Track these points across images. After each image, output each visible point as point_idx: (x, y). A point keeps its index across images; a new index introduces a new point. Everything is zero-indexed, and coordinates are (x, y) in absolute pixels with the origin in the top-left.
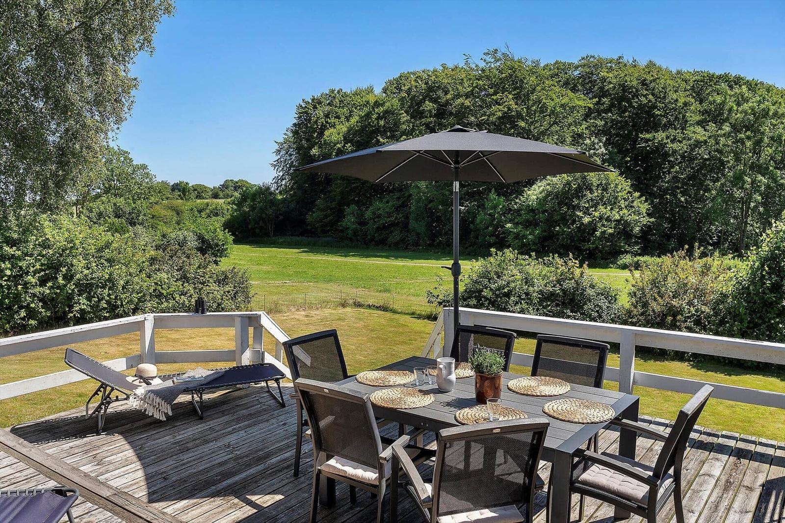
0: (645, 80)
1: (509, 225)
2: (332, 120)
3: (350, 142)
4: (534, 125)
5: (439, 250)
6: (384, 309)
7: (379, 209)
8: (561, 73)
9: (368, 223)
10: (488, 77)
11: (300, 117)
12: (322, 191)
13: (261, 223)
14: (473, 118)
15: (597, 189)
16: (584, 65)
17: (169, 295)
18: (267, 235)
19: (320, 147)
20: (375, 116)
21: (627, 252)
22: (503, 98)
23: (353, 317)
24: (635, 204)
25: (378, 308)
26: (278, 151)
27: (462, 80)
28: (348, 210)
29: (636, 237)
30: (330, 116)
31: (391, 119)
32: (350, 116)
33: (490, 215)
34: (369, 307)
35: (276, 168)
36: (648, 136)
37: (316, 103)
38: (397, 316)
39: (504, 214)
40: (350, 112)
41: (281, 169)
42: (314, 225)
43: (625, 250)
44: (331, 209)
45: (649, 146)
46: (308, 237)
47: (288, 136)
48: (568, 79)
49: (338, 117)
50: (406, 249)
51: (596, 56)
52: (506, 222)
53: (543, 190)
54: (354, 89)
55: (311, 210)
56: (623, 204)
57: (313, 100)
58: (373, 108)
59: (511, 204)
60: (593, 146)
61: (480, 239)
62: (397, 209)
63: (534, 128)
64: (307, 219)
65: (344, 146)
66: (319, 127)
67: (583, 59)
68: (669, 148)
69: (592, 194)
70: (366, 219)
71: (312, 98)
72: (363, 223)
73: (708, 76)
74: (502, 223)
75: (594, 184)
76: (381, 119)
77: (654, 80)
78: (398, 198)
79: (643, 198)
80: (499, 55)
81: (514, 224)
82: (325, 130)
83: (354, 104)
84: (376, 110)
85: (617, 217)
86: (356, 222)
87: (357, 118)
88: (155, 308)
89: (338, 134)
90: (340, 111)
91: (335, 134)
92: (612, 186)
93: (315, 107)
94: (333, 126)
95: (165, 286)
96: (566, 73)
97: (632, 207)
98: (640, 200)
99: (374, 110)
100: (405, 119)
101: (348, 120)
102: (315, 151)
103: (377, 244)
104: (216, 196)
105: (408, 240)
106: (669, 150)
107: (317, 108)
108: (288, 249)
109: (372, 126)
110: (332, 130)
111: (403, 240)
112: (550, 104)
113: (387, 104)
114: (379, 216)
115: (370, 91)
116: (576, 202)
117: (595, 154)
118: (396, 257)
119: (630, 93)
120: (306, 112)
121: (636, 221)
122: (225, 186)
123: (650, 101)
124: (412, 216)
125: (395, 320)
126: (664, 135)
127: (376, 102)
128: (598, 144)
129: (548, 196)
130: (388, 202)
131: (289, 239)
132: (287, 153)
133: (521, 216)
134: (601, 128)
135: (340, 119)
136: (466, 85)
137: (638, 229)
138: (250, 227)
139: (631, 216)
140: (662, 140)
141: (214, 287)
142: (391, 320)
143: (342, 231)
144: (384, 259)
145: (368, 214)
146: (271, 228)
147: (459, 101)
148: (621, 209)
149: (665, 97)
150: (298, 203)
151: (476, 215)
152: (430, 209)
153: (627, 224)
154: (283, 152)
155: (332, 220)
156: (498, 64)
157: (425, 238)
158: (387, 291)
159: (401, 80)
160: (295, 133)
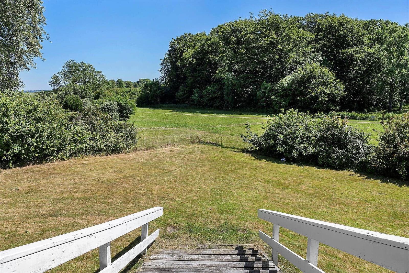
0: (342, 23)
1: (273, 97)
2: (186, 48)
3: (195, 58)
4: (285, 47)
5: (238, 110)
6: (216, 145)
7: (209, 90)
8: (296, 22)
9: (204, 97)
10: (262, 24)
11: (171, 47)
12: (182, 83)
13: (154, 98)
14: (254, 45)
15: (318, 78)
16: (308, 18)
17: (82, 140)
18: (158, 103)
19: (181, 61)
20: (206, 45)
21: (333, 110)
22: (270, 34)
23: (198, 151)
24: (337, 85)
25: (213, 144)
26: (162, 64)
27: (249, 25)
28: (194, 91)
29: (338, 102)
30: (185, 46)
31: (214, 47)
32: (195, 46)
33: (263, 92)
34: (207, 143)
35: (161, 72)
36: (344, 51)
37: (179, 40)
38: (224, 150)
39: (270, 92)
40: (195, 44)
41: (163, 72)
42: (179, 98)
43: (332, 109)
44: (187, 91)
45: (344, 56)
46: (176, 104)
47: (166, 56)
48: (300, 25)
49: (189, 47)
50: (222, 109)
51: (314, 13)
52: (272, 96)
53: (291, 79)
54: (196, 33)
55: (177, 91)
56: (331, 85)
57: (177, 39)
58: (206, 42)
59: (274, 86)
60: (316, 56)
61: (259, 104)
62: (218, 90)
63: (285, 49)
64: (176, 96)
65: (192, 60)
66: (180, 51)
67: (307, 15)
68: (355, 57)
69: (316, 81)
70: (203, 95)
71: (177, 37)
72: (201, 97)
73: (372, 21)
74: (270, 96)
75: (317, 76)
76: (210, 47)
77: (347, 22)
78: (218, 85)
79: (342, 82)
80: (267, 13)
81: (275, 96)
82: (183, 53)
83: (197, 40)
84: (207, 43)
85: (329, 92)
86: (199, 97)
87: (198, 47)
88: (72, 149)
89: (189, 55)
90: (190, 44)
91: (188, 54)
92: (326, 76)
93: (178, 42)
94: (187, 51)
95: (79, 135)
96: (299, 22)
97: (335, 87)
98: (340, 83)
99: (206, 43)
100: (221, 45)
101: (194, 48)
102: (178, 63)
103: (209, 107)
104: (135, 86)
105: (223, 105)
106: (355, 58)
107: (179, 42)
108: (167, 110)
109: (205, 50)
110: (186, 53)
111: (221, 105)
112: (293, 37)
113: (212, 40)
114: (209, 94)
115: (204, 34)
116: (307, 85)
117: (317, 60)
118: (218, 113)
119: (334, 30)
120: (174, 45)
121: (338, 94)
122: (140, 82)
123: (345, 33)
124: (225, 93)
125: (223, 153)
126: (352, 50)
127: (207, 38)
128: (318, 55)
129: (293, 82)
130: (213, 87)
131: (167, 105)
132: (166, 65)
133: (279, 92)
134: (318, 48)
135: (190, 47)
136: (251, 28)
137: (339, 98)
138: (149, 99)
139: (336, 91)
140: (351, 53)
141: (113, 134)
142: (222, 152)
143: (192, 101)
144: (212, 114)
145: (204, 93)
146: (159, 100)
147: (248, 36)
148: (331, 88)
149: (352, 31)
150: (171, 88)
151: (256, 92)
152: (234, 89)
153: (333, 95)
154: (164, 65)
155: (187, 96)
156: (267, 17)
157: (232, 104)
158: (216, 132)
159: (219, 28)
160: (169, 55)
